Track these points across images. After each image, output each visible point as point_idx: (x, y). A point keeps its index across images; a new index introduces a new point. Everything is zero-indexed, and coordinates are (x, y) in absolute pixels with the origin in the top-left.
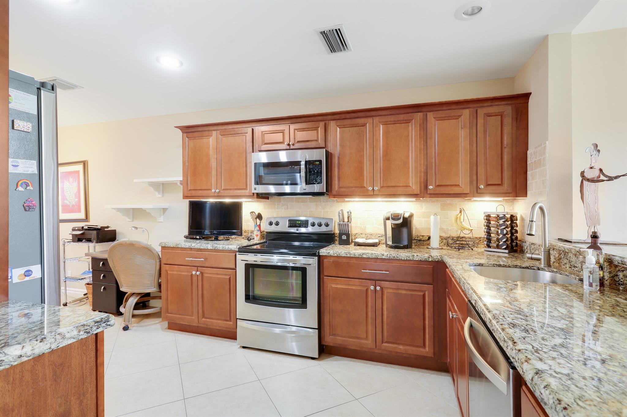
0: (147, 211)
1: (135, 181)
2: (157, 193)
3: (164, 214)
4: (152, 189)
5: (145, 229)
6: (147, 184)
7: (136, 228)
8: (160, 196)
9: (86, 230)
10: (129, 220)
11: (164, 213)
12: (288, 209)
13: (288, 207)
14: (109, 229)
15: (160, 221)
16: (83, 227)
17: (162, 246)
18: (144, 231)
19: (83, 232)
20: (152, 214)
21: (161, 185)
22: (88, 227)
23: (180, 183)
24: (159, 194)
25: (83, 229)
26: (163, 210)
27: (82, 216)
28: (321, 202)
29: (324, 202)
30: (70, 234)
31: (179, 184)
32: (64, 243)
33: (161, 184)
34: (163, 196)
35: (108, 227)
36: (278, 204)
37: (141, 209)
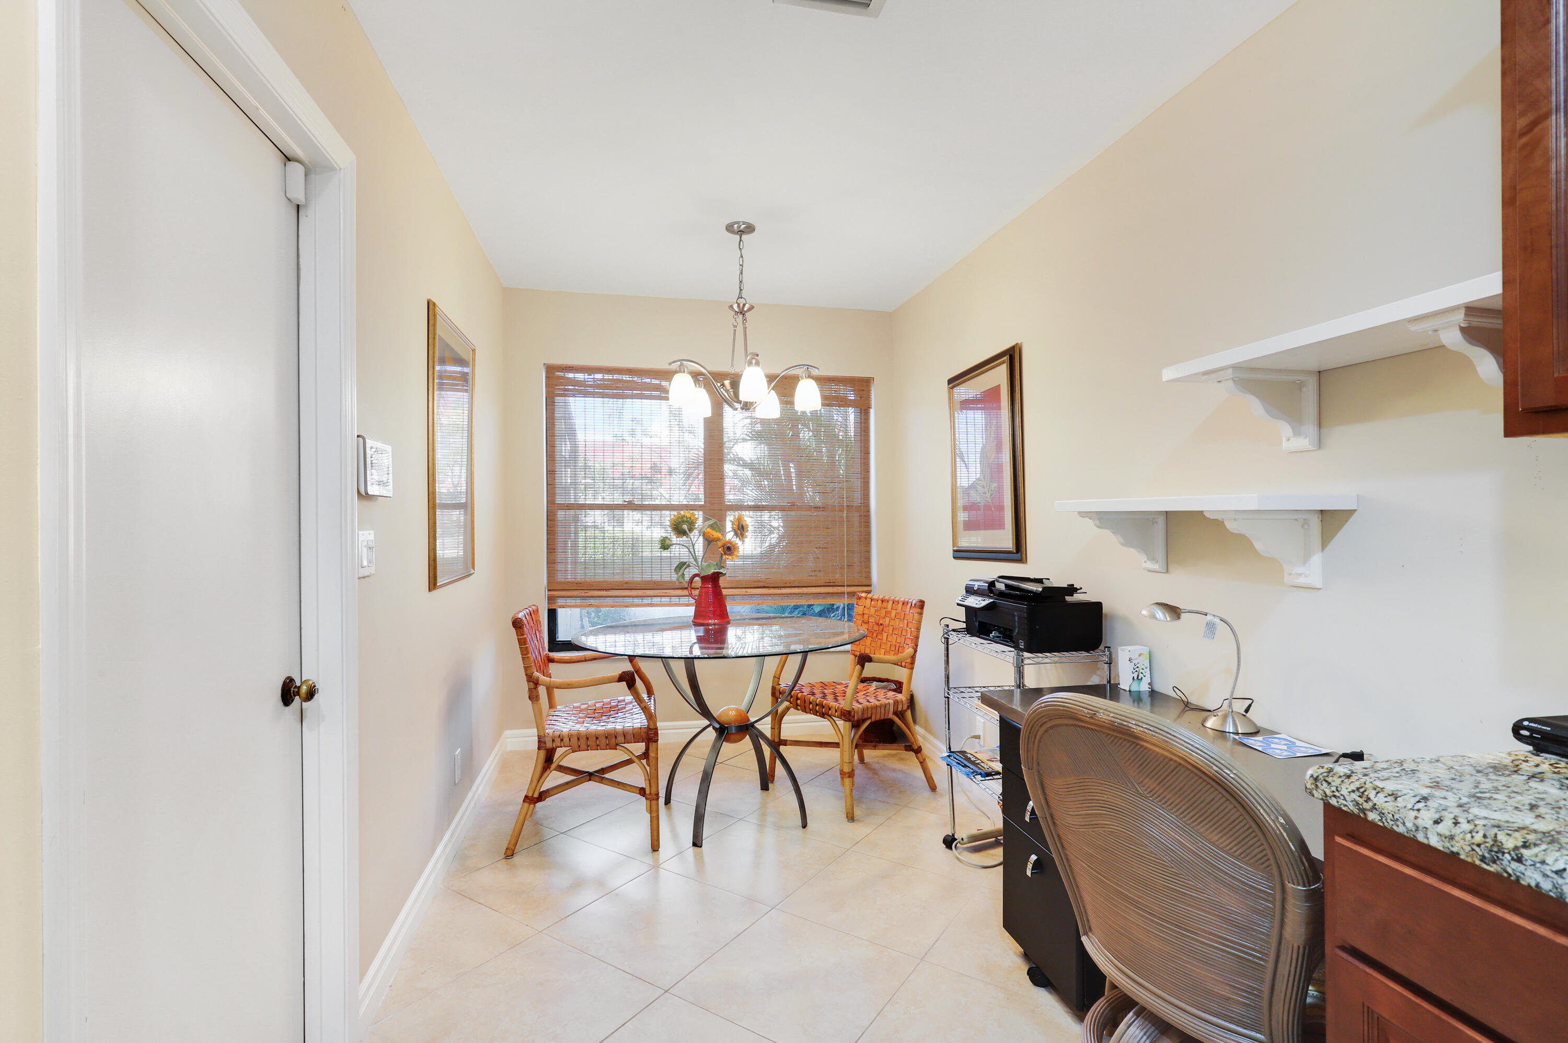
0: (1230, 525)
1: (1168, 374)
2: (1285, 429)
3: (1324, 545)
4: (1254, 406)
5: (1217, 620)
6: (1231, 383)
7: (1174, 611)
8: (1303, 443)
9: (1001, 594)
10: (1150, 565)
11: (1326, 540)
14: (1077, 597)
15: (1302, 581)
16: (992, 584)
17: (1333, 802)
18: (1211, 627)
19: (992, 600)
20: (1259, 546)
21: (1312, 382)
22: (1007, 586)
23: (1463, 330)
24: (1297, 433)
25: (991, 592)
26: (1322, 514)
27: (1005, 540)
30: (958, 604)
31: (1452, 338)
32: (946, 633)
33: (1308, 372)
34: (1320, 443)
35: (1071, 590)
37: (1200, 513)
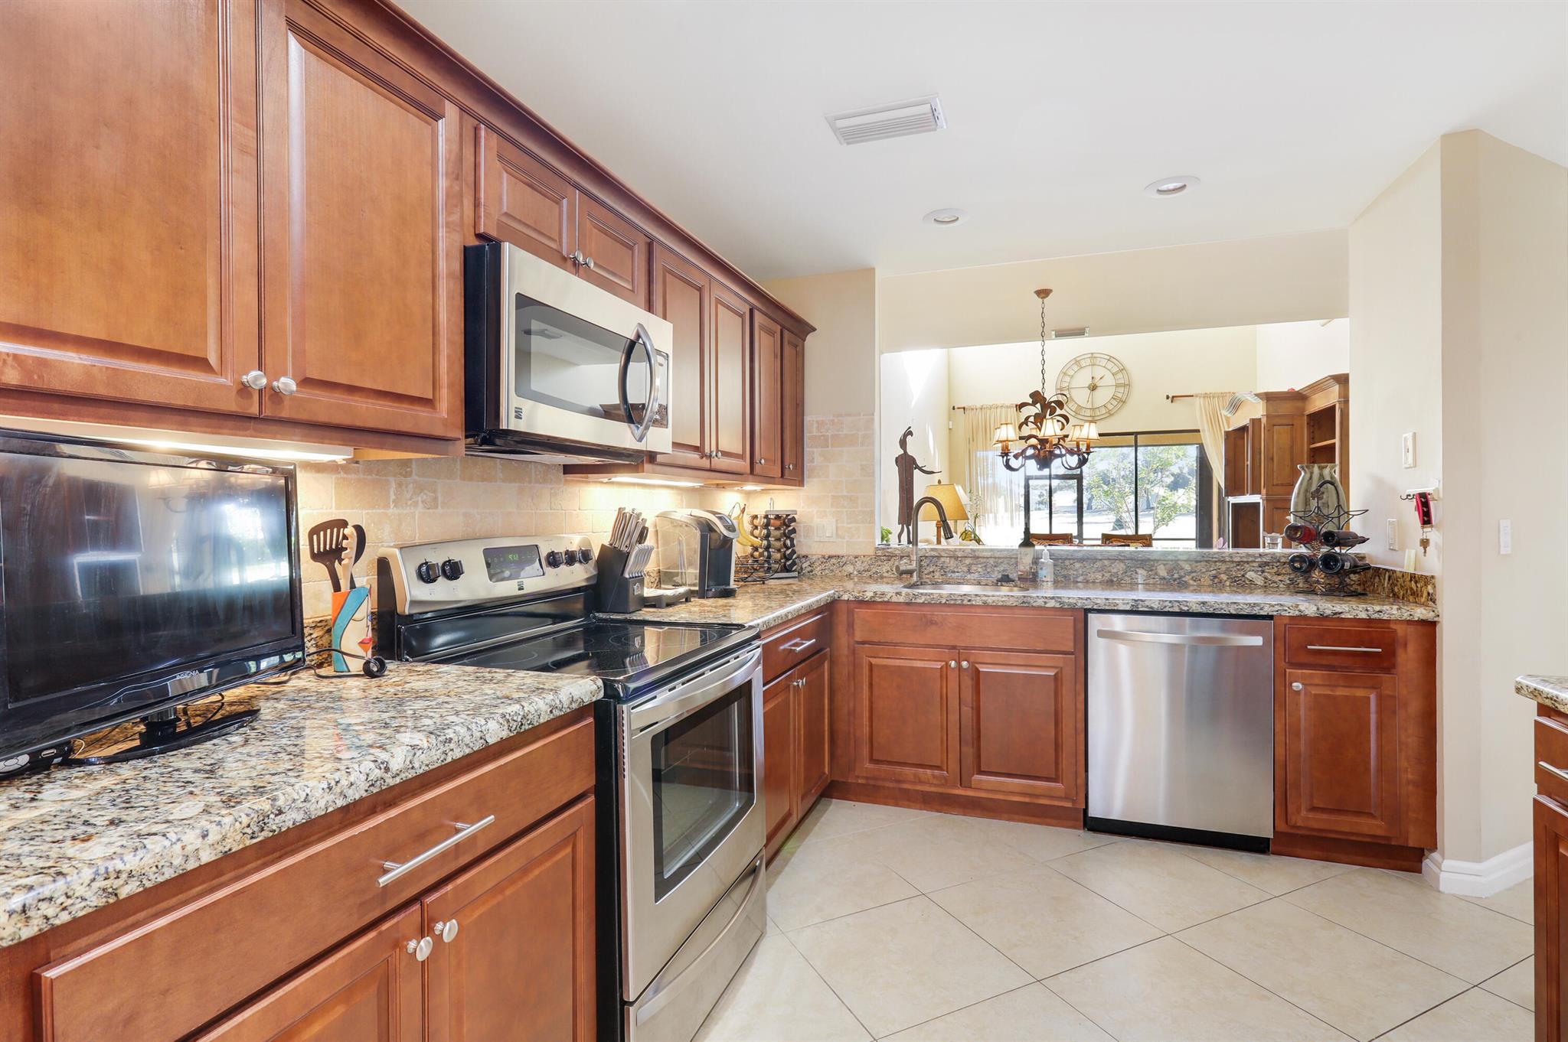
12: (437, 508)
13: (435, 499)
28: (530, 482)
29: (537, 482)
36: (400, 485)
